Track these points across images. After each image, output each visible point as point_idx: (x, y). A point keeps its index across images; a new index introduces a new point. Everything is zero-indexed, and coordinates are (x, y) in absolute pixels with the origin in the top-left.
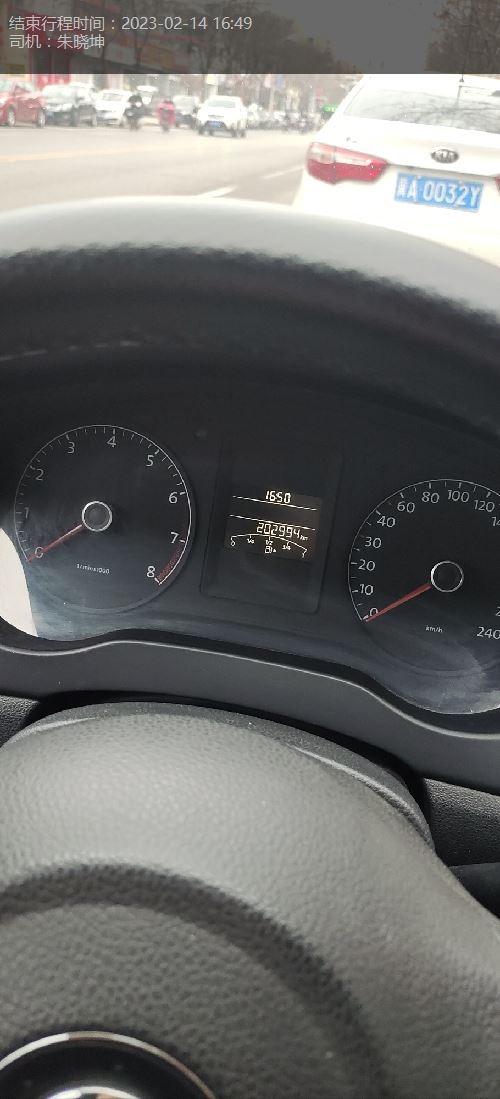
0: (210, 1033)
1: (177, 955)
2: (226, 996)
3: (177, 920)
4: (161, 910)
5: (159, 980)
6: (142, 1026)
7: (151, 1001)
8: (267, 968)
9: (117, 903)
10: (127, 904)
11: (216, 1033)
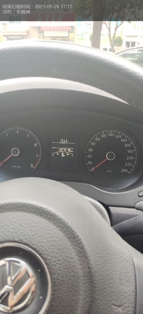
0: (46, 246)
1: (39, 226)
2: (51, 238)
3: (41, 218)
4: (37, 215)
5: (34, 232)
6: (28, 242)
7: (31, 237)
8: (62, 232)
9: (25, 212)
10: (28, 212)
11: (47, 247)
